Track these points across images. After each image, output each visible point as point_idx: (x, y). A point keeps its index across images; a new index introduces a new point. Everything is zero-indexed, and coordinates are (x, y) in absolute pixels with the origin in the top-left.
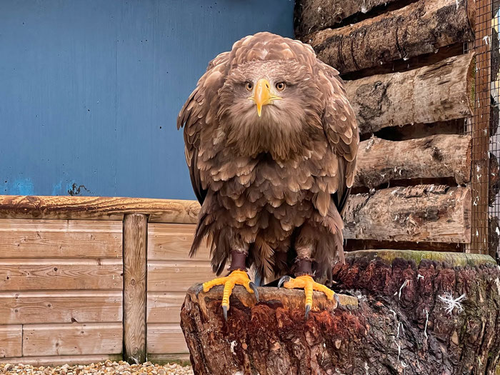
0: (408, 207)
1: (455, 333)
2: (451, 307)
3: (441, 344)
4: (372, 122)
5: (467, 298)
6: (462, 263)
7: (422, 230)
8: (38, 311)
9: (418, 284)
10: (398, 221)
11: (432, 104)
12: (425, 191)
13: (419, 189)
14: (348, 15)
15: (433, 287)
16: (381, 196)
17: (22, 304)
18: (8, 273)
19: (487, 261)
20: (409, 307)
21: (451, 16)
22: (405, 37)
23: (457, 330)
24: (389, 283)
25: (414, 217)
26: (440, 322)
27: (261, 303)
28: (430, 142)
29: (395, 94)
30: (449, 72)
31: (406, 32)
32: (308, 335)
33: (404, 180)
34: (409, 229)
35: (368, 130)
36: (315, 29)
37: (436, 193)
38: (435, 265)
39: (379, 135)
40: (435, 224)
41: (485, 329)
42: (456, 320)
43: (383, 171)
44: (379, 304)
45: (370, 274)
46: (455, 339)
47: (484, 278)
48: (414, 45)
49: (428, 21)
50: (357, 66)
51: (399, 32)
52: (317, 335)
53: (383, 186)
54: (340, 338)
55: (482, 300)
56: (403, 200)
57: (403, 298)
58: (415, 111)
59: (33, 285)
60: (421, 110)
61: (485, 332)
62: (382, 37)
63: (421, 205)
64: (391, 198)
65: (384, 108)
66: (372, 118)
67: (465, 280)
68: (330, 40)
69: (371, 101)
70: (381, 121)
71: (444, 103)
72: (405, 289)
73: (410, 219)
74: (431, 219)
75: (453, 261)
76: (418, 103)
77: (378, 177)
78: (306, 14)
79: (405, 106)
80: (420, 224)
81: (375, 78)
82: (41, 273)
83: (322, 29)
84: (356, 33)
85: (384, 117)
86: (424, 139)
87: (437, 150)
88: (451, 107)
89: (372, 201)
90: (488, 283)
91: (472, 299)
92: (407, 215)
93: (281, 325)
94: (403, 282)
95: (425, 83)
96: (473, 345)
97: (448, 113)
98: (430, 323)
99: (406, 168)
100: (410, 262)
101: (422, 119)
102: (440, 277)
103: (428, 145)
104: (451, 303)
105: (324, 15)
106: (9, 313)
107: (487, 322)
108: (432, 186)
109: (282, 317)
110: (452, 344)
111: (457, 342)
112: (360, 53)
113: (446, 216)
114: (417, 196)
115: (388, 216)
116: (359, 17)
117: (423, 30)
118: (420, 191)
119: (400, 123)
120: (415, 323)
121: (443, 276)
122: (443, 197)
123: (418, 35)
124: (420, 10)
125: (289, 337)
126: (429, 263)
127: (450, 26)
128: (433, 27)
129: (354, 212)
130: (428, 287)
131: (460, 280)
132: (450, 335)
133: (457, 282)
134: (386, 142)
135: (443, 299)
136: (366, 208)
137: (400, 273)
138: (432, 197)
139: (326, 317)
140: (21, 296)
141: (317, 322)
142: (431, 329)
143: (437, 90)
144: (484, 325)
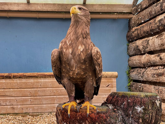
0: (155, 72)
1: (141, 119)
2: (139, 111)
3: (136, 122)
4: (146, 50)
5: (144, 108)
6: (144, 96)
7: (158, 78)
8: (62, 100)
9: (128, 103)
10: (153, 76)
11: (159, 45)
12: (159, 68)
13: (157, 68)
14: (140, 23)
15: (133, 104)
16: (149, 69)
17: (58, 99)
18: (55, 91)
19: (153, 95)
20: (125, 110)
21: (162, 22)
22: (152, 28)
23: (141, 118)
24: (120, 102)
25: (156, 75)
26: (135, 115)
27: (73, 111)
28: (159, 55)
29: (150, 43)
30: (162, 36)
31: (152, 26)
32: (87, 121)
33: (154, 65)
34: (155, 78)
35: (145, 52)
36: (133, 27)
37: (161, 69)
38: (134, 97)
39: (147, 53)
40: (161, 77)
41: (151, 117)
42: (141, 115)
43: (149, 62)
44: (115, 109)
45: (115, 100)
46: (141, 121)
47: (151, 101)
48: (154, 29)
49: (157, 23)
50: (142, 36)
51: (150, 26)
52: (90, 121)
53: (149, 67)
54: (98, 122)
55: (150, 108)
56: (154, 70)
57: (124, 108)
58: (155, 47)
59: (60, 94)
60: (157, 46)
61: (151, 118)
62: (147, 28)
63: (158, 72)
64: (151, 70)
65: (148, 46)
66: (146, 49)
67: (144, 102)
68: (136, 30)
69: (145, 45)
70: (148, 50)
71: (162, 44)
72: (124, 105)
73: (155, 76)
74: (160, 76)
75: (140, 95)
76: (156, 45)
77: (148, 64)
78: (131, 24)
79: (153, 45)
80: (158, 77)
81: (146, 39)
82: (62, 91)
83: (134, 27)
84: (141, 27)
85: (148, 48)
86: (158, 54)
87: (161, 57)
88: (164, 45)
89: (146, 70)
90: (152, 102)
91: (146, 108)
92: (155, 74)
93: (78, 118)
94: (124, 102)
95: (157, 39)
96: (147, 122)
97: (163, 47)
98: (132, 116)
99: (154, 62)
100: (126, 96)
101: (157, 49)
102: (135, 101)
103: (159, 56)
104: (139, 109)
105: (135, 24)
106: (55, 101)
107: (152, 115)
108: (161, 67)
109: (79, 116)
110: (140, 122)
111: (141, 122)
112: (142, 32)
113: (164, 75)
114: (157, 69)
115: (150, 74)
116: (142, 23)
117: (156, 25)
118: (158, 68)
119: (152, 50)
120: (127, 116)
121: (136, 100)
122: (163, 70)
123: (155, 27)
124: (155, 20)
125: (81, 122)
126: (132, 96)
127: (162, 24)
128: (158, 24)
129: (143, 73)
130: (132, 104)
131: (142, 102)
132: (139, 120)
133: (141, 102)
134: (149, 55)
135: (136, 108)
136: (145, 72)
137: (123, 99)
138: (160, 70)
139: (93, 116)
140: (58, 96)
141: (90, 117)
142: (132, 117)
143: (160, 41)
144: (151, 116)
